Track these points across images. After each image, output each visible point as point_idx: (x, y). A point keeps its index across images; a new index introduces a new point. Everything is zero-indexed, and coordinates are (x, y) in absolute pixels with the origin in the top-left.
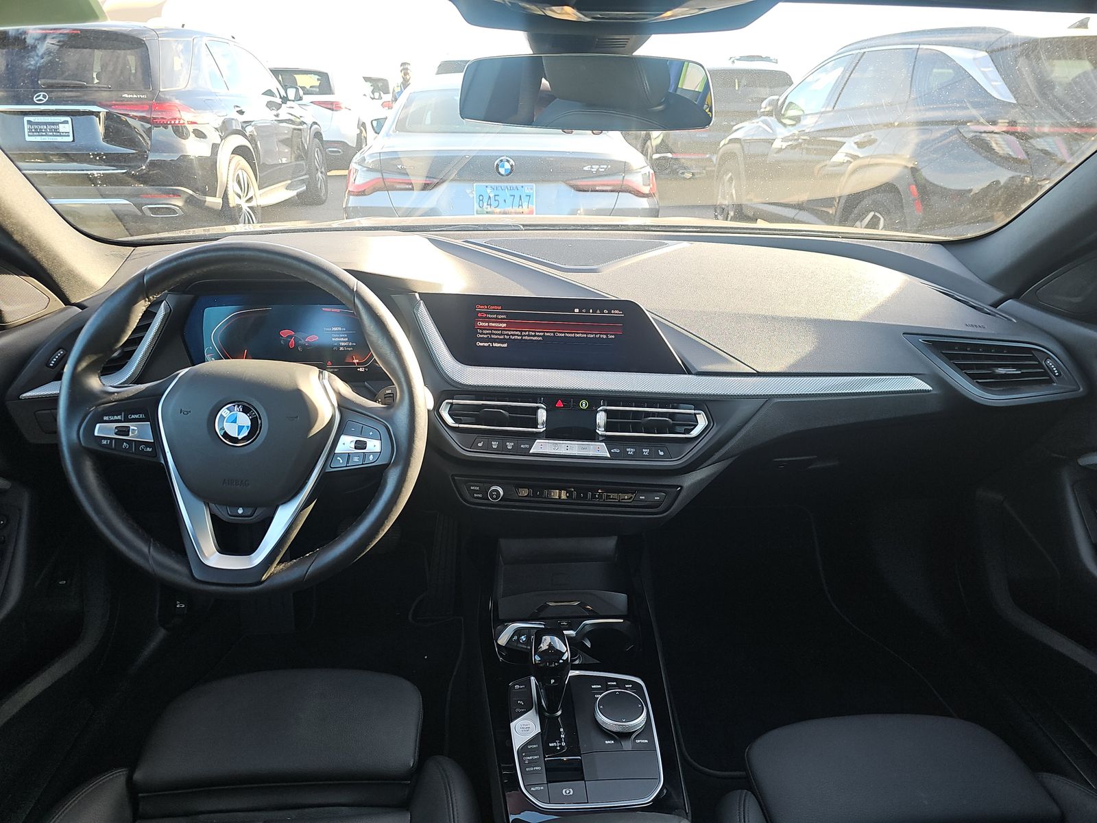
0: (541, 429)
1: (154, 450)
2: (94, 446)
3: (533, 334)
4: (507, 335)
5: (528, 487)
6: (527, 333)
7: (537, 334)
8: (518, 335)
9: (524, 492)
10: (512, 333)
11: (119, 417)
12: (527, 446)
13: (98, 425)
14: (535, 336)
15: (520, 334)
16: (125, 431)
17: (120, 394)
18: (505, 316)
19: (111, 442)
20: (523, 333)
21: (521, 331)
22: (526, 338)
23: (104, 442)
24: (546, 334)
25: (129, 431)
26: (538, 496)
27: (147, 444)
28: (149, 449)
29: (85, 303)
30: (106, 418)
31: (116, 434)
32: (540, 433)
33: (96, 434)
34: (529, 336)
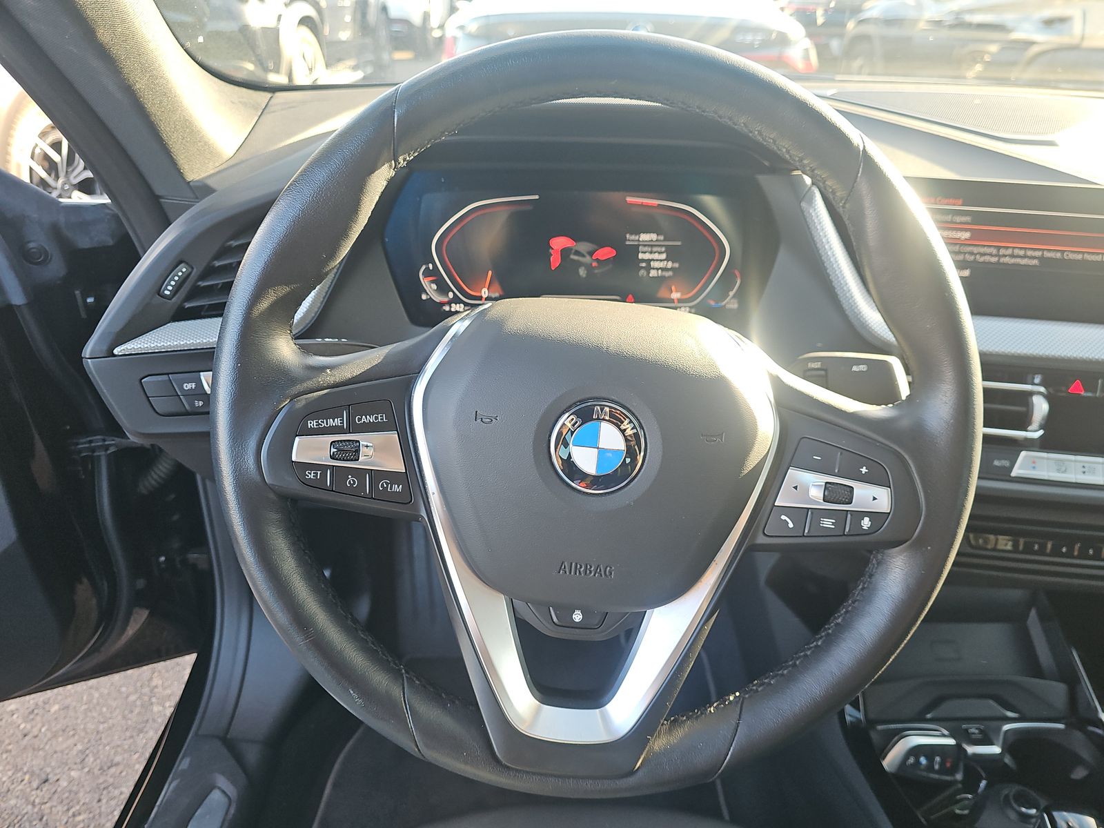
0: (1035, 434)
1: (407, 487)
2: (291, 484)
3: (1022, 253)
4: (971, 253)
5: (1014, 534)
6: (1009, 252)
7: (1029, 253)
8: (991, 255)
9: (1005, 543)
10: (982, 250)
11: (337, 422)
12: (1006, 463)
13: (297, 439)
14: (1025, 257)
15: (994, 251)
16: (353, 452)
17: (335, 372)
18: (968, 219)
19: (324, 475)
20: (1002, 252)
21: (999, 248)
22: (1007, 260)
23: (311, 475)
24: (1047, 254)
25: (357, 451)
26: (1036, 553)
27: (392, 476)
28: (397, 488)
29: (210, 182)
30: (312, 424)
31: (333, 457)
32: (1032, 440)
33: (294, 459)
34: (1012, 256)
